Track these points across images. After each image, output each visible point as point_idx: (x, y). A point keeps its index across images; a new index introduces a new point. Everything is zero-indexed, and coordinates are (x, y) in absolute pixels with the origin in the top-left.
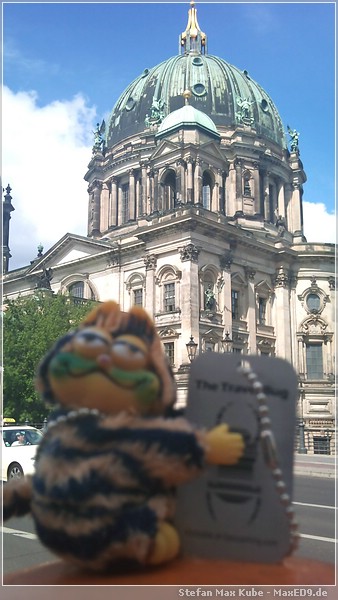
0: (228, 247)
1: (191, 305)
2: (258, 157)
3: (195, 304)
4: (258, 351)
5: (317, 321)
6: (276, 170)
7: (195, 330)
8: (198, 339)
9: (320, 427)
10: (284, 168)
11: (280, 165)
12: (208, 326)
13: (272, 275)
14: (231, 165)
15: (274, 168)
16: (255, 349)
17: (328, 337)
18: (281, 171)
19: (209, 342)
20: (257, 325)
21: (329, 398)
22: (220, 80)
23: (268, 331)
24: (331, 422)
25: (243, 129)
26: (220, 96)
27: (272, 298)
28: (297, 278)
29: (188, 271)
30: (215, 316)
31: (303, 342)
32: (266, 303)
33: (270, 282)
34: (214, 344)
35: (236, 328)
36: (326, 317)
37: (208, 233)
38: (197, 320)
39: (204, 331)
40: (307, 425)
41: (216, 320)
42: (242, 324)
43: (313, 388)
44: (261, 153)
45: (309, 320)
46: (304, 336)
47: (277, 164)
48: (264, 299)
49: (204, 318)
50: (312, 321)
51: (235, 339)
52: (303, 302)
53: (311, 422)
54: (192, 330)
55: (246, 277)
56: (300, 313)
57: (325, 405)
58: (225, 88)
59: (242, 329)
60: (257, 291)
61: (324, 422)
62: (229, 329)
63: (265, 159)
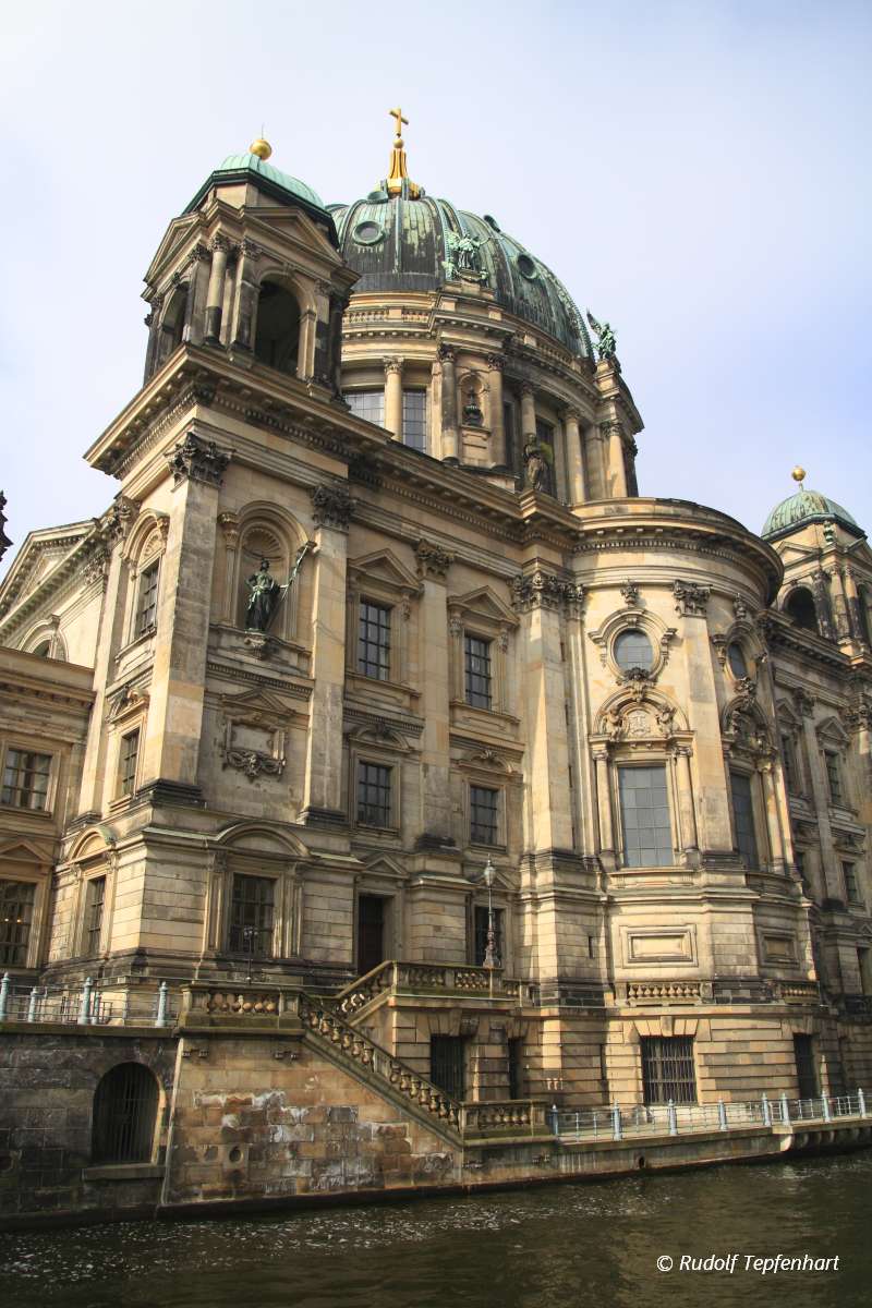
0: (342, 470)
1: (178, 603)
2: (499, 345)
3: (197, 604)
4: (457, 778)
5: (645, 700)
6: (554, 387)
7: (191, 680)
8: (198, 707)
9: (660, 1005)
10: (577, 384)
11: (562, 375)
12: (249, 675)
13: (512, 579)
14: (434, 365)
15: (550, 381)
16: (444, 771)
17: (680, 743)
18: (569, 392)
19: (252, 726)
20: (453, 706)
21: (688, 918)
22: (420, 218)
23: (497, 728)
24: (695, 991)
25: (459, 290)
26: (416, 242)
27: (511, 639)
28: (586, 590)
29: (183, 509)
30: (276, 651)
31: (609, 762)
32: (493, 653)
33: (507, 601)
34: (273, 732)
35: (374, 703)
36: (671, 690)
37: (261, 421)
38: (200, 653)
39: (233, 689)
40: (621, 1002)
41: (285, 663)
42: (399, 696)
43: (638, 890)
44: (507, 339)
45: (623, 699)
46: (610, 746)
47: (555, 371)
48: (486, 642)
49: (234, 649)
50: (630, 701)
51: (367, 732)
52: (603, 651)
53: (632, 992)
54: (172, 677)
55: (419, 571)
56: (598, 682)
57: (677, 941)
58: (428, 230)
59: (397, 710)
60: (457, 615)
61: (671, 991)
62: (334, 695)
63: (521, 357)
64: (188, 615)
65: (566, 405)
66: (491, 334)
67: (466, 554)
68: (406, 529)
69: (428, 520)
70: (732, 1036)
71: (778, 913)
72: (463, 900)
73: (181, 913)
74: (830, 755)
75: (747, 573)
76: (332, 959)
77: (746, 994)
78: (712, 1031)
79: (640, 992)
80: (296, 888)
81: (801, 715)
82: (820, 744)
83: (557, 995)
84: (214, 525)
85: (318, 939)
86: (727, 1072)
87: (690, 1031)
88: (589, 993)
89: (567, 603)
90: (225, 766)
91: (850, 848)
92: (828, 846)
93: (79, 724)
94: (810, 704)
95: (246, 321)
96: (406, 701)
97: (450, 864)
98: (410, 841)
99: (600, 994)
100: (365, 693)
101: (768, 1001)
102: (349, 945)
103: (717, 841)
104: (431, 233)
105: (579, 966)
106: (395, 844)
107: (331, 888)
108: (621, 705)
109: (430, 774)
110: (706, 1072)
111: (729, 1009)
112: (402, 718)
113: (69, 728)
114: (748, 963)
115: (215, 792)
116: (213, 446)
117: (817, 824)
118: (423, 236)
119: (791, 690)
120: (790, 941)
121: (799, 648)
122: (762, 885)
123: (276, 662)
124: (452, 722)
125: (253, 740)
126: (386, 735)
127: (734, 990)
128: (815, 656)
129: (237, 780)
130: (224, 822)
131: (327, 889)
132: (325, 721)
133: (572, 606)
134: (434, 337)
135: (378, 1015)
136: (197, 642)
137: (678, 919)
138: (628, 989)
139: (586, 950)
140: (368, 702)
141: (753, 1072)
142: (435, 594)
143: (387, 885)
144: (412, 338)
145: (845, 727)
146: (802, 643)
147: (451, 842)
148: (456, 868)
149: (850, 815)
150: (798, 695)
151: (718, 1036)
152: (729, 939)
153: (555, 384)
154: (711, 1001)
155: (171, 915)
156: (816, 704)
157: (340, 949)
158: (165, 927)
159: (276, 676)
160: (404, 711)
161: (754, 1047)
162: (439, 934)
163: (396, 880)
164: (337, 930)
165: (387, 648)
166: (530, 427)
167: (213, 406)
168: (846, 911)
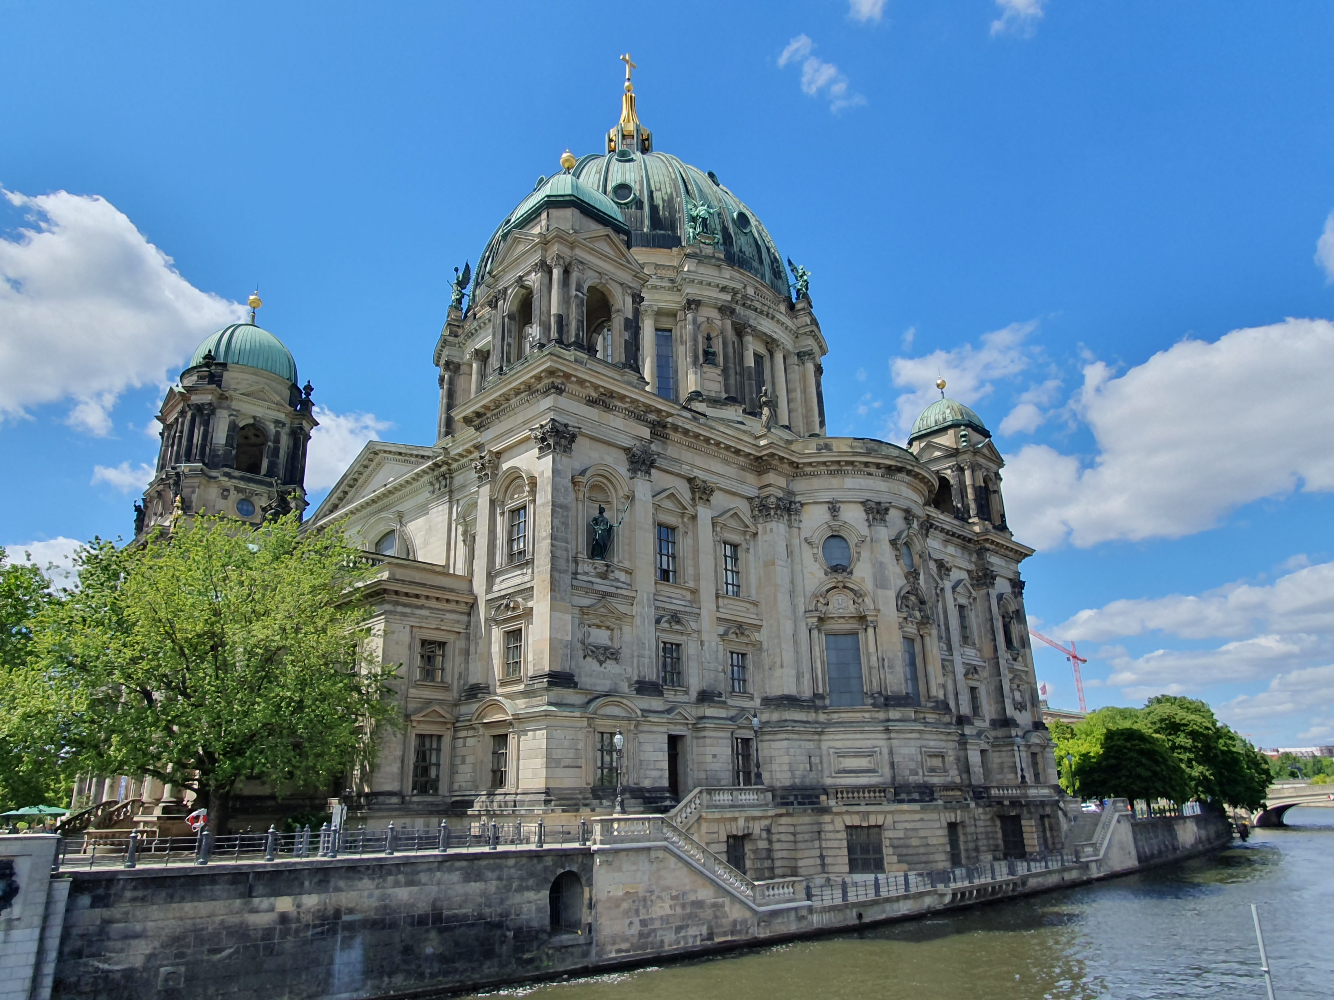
1: (552, 545)
2: (729, 298)
3: (564, 544)
4: (721, 648)
5: (845, 587)
6: (766, 326)
7: (563, 599)
8: (568, 617)
9: (858, 805)
10: (783, 324)
11: (773, 318)
12: (597, 592)
13: (752, 498)
14: (679, 313)
15: (762, 322)
16: (714, 644)
17: (869, 618)
18: (777, 330)
19: (599, 627)
20: (717, 596)
21: (875, 743)
22: (662, 178)
23: (744, 609)
24: (882, 794)
25: (698, 251)
26: (661, 203)
27: (752, 543)
28: (802, 505)
29: (549, 473)
30: (612, 572)
31: (819, 631)
32: (741, 554)
33: (749, 513)
34: (612, 630)
35: (668, 600)
36: (863, 579)
37: (595, 402)
38: (567, 578)
39: (586, 602)
40: (832, 803)
41: (617, 580)
42: (684, 592)
43: (841, 723)
44: (735, 292)
45: (830, 586)
46: (821, 619)
47: (767, 316)
48: (735, 547)
49: (586, 574)
50: (835, 587)
51: (666, 622)
52: (815, 551)
53: (839, 795)
54: (552, 598)
55: (693, 499)
56: (811, 573)
57: (869, 758)
58: (669, 192)
59: (683, 603)
60: (718, 529)
61: (867, 795)
62: (648, 600)
63: (744, 305)
64: (559, 553)
65: (774, 340)
66: (724, 289)
67: (723, 483)
68: (685, 469)
69: (699, 461)
70: (908, 826)
71: (935, 737)
72: (729, 735)
73: (567, 762)
74: (961, 607)
75: (915, 489)
76: (657, 785)
77: (916, 796)
78: (894, 822)
79: (845, 795)
80: (634, 739)
81: (942, 579)
82: (955, 600)
83: (792, 799)
84: (570, 484)
85: (648, 772)
86: (904, 851)
87: (880, 823)
88: (810, 796)
89: (790, 515)
90: (585, 657)
91: (976, 676)
92: (960, 676)
93: (465, 618)
94: (949, 570)
95: (580, 324)
96: (688, 596)
97: (720, 710)
98: (693, 695)
99: (818, 797)
100: (662, 593)
101: (931, 801)
102: (666, 774)
103: (895, 688)
104: (672, 194)
105: (804, 777)
106: (684, 698)
107: (655, 736)
108: (828, 591)
109: (705, 648)
110: (890, 851)
111: (905, 807)
112: (687, 609)
113: (458, 622)
114: (917, 774)
115: (580, 676)
116: (566, 426)
117: (952, 661)
118: (666, 198)
119: (936, 561)
120: (943, 756)
121: (942, 530)
122: (924, 718)
123: (612, 580)
124: (718, 607)
125: (600, 637)
126: (678, 622)
127: (909, 793)
128: (953, 535)
129: (591, 664)
130: (589, 697)
131: (651, 736)
132: (644, 619)
133: (793, 517)
134: (679, 290)
135: (696, 825)
136: (566, 572)
137: (869, 743)
138: (837, 793)
139: (808, 766)
140: (665, 599)
141: (922, 850)
142: (705, 514)
143: (681, 727)
144: (663, 290)
145: (972, 585)
146: (944, 526)
147: (720, 695)
148: (723, 713)
149: (974, 651)
150: (941, 565)
151: (898, 826)
152: (904, 758)
153: (767, 324)
154: (894, 801)
155: (563, 764)
156: (953, 569)
157: (661, 777)
158: (560, 772)
159: (613, 590)
160: (687, 604)
161: (922, 833)
162: (715, 760)
163: (687, 724)
164: (658, 766)
165: (674, 557)
166: (750, 362)
167: (564, 394)
168: (973, 724)
